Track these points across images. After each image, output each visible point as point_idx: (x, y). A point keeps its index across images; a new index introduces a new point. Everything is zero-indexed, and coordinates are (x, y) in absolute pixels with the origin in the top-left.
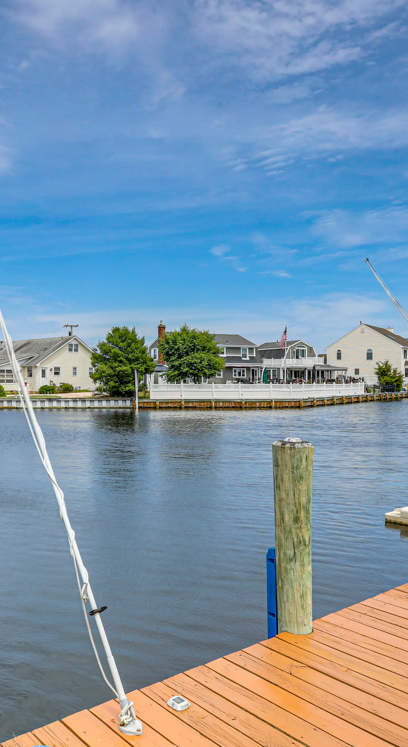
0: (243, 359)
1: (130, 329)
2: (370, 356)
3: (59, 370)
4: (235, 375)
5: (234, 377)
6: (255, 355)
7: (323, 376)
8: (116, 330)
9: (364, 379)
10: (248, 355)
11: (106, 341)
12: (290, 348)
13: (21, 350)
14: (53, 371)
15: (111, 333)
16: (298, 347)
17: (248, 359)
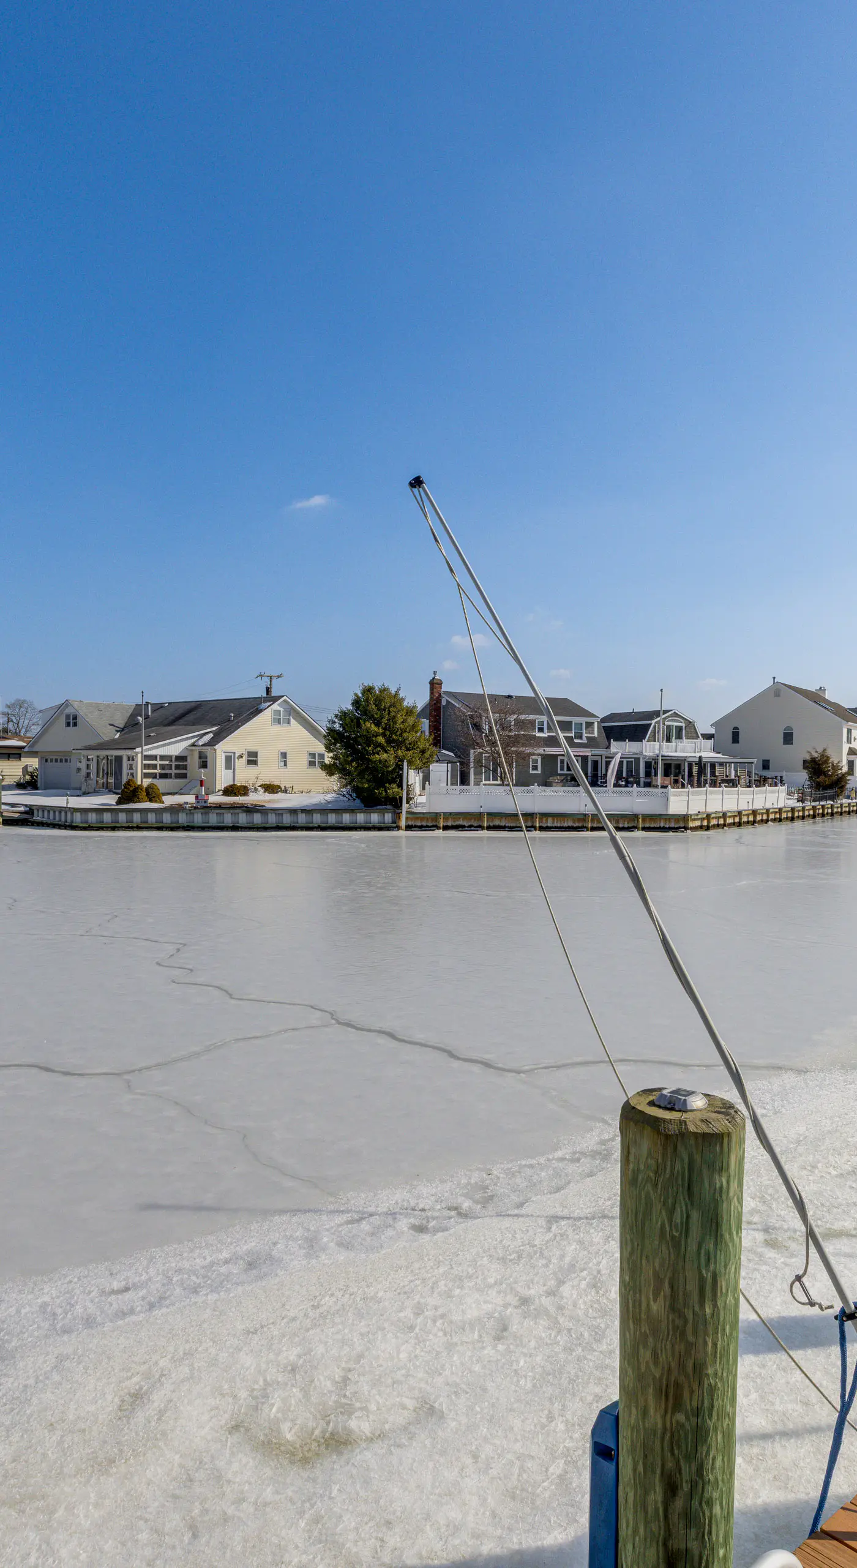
0: (576, 741)
1: (393, 691)
2: (788, 738)
3: (256, 757)
4: (562, 769)
5: (559, 772)
6: (596, 735)
7: (713, 773)
8: (368, 690)
9: (784, 779)
10: (585, 735)
11: (350, 707)
12: (656, 723)
13: (186, 718)
14: (245, 758)
15: (360, 695)
16: (669, 721)
17: (585, 741)
